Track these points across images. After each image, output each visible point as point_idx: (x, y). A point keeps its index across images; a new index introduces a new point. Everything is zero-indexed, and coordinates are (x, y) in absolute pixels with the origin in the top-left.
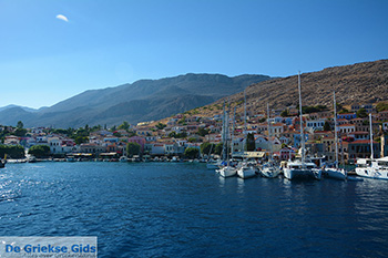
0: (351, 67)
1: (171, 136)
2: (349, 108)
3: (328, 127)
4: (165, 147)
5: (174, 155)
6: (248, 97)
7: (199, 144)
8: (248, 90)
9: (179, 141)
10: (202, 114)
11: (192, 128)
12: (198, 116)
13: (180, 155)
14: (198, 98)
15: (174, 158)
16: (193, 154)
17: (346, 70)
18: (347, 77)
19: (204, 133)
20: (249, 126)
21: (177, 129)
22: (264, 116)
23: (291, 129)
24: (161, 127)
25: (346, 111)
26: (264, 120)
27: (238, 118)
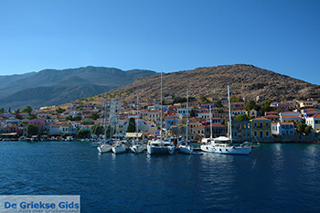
0: (215, 68)
1: (68, 119)
2: (211, 99)
3: (193, 114)
4: (61, 128)
5: (68, 135)
6: (135, 88)
7: (90, 126)
8: (136, 83)
9: (74, 124)
10: (98, 101)
11: (87, 113)
12: (94, 103)
13: (74, 135)
14: (96, 87)
15: (68, 138)
16: (85, 134)
17: (211, 71)
18: (212, 76)
19: (96, 117)
20: (133, 112)
21: (74, 113)
22: (146, 104)
23: (166, 115)
24: (61, 111)
25: (208, 102)
26: (146, 107)
27: (126, 105)
